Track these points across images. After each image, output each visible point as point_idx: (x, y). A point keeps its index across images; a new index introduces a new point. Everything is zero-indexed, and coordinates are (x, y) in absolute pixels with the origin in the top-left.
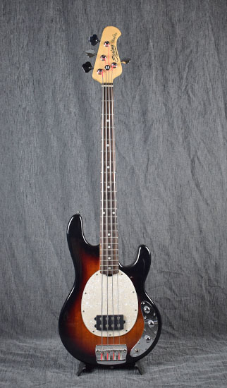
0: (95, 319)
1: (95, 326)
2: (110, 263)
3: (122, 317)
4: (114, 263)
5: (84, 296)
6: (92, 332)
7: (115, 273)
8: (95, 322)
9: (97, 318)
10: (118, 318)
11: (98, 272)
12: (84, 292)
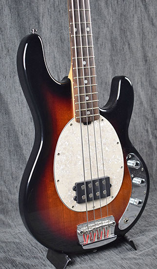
0: (74, 189)
1: (75, 199)
2: (88, 105)
3: (108, 179)
4: (94, 105)
5: (57, 158)
6: (71, 208)
7: (96, 118)
8: (74, 194)
9: (78, 187)
10: (104, 182)
11: (73, 121)
12: (56, 153)
